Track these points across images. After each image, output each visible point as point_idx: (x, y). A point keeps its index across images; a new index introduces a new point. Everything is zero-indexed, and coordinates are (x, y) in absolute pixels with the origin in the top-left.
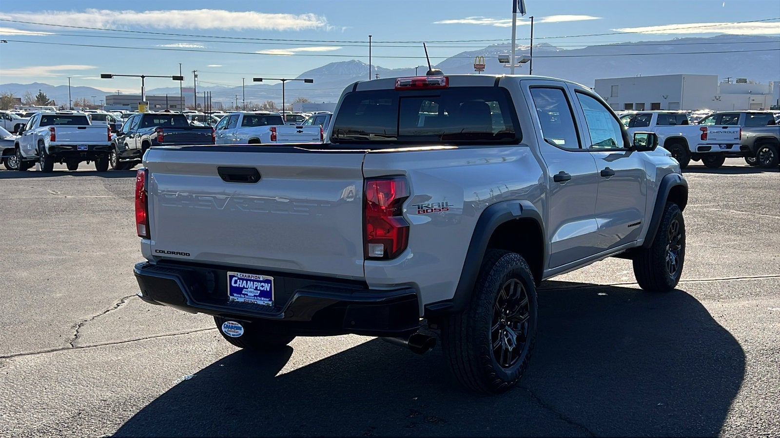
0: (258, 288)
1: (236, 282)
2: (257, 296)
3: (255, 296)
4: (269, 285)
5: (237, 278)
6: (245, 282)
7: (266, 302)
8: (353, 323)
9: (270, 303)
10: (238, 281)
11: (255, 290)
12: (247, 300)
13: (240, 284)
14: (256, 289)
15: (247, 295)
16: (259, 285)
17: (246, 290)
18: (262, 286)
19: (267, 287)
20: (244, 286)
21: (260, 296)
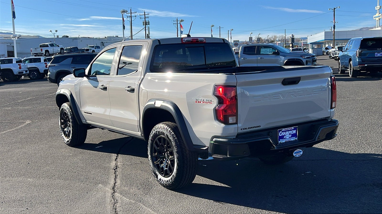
0: (291, 134)
3: (289, 137)
4: (296, 130)
6: (285, 132)
7: (294, 139)
9: (297, 139)
10: (282, 133)
11: (289, 135)
12: (286, 140)
14: (290, 134)
15: (286, 138)
17: (286, 136)
18: (292, 132)
19: (294, 132)
20: (284, 134)
21: (292, 137)
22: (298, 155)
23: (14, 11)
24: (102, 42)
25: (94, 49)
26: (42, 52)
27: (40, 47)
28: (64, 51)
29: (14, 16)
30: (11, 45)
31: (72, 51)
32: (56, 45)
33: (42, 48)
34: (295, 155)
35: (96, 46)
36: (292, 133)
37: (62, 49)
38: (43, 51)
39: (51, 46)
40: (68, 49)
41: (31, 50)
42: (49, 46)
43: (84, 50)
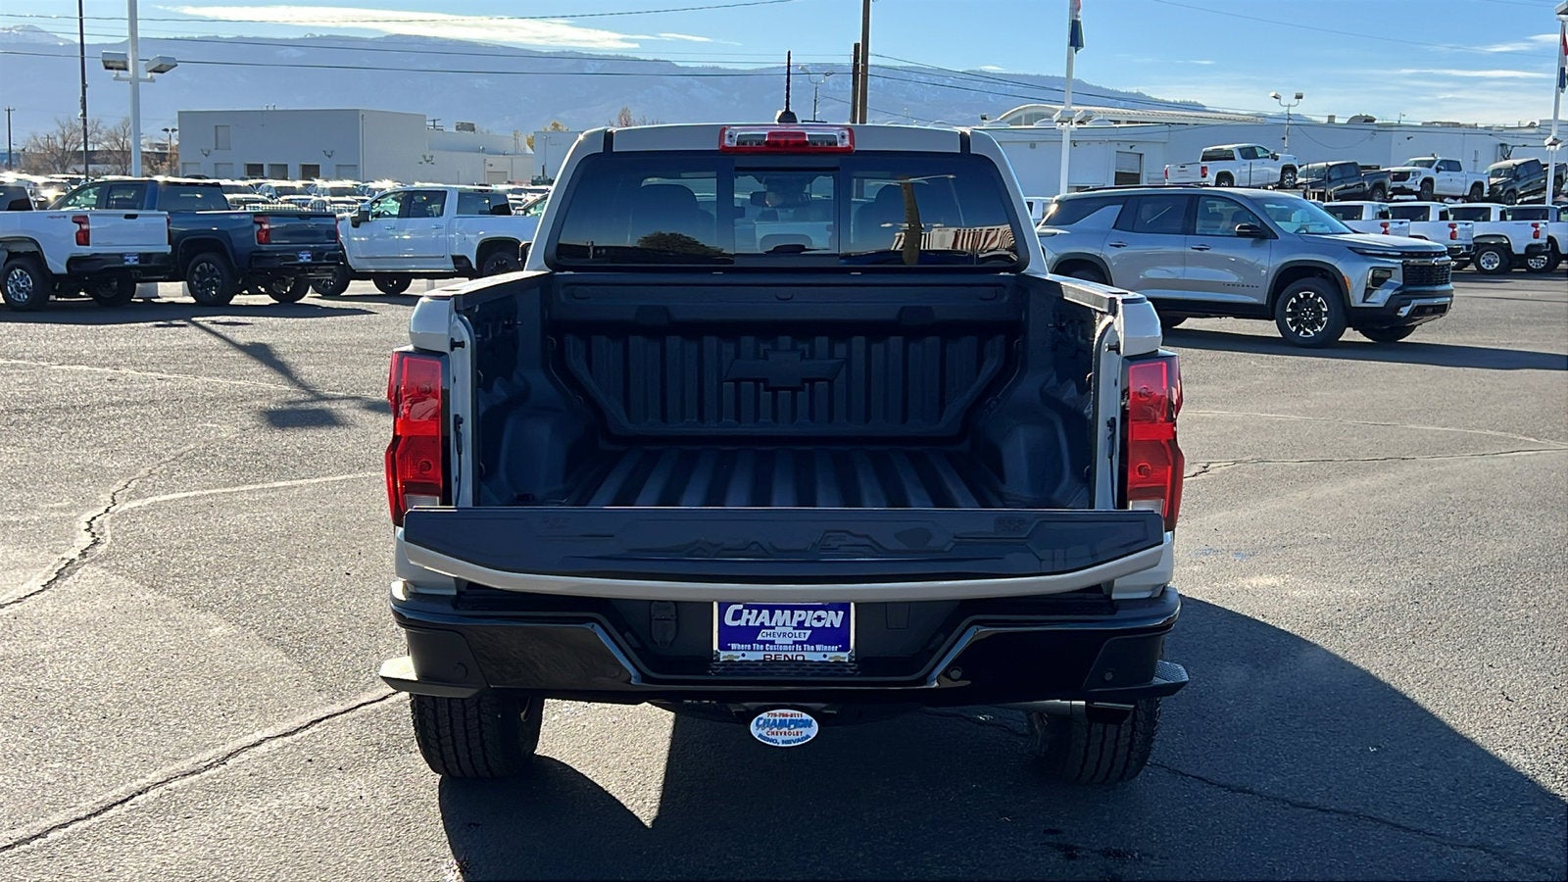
0: (807, 625)
1: (737, 615)
2: (801, 643)
3: (795, 643)
4: (841, 613)
5: (741, 607)
6: (765, 612)
7: (833, 655)
8: (1109, 677)
9: (845, 656)
10: (746, 611)
11: (795, 628)
12: (773, 654)
13: (750, 618)
14: (801, 625)
15: (772, 643)
16: (809, 618)
17: (769, 631)
18: (819, 619)
19: (834, 619)
20: (762, 623)
21: (811, 641)
22: (780, 738)
23: (1079, 19)
24: (1502, 145)
25: (1430, 173)
26: (1205, 179)
27: (1203, 160)
28: (1296, 179)
29: (1075, 40)
30: (1133, 150)
31: (1329, 178)
32: (1268, 152)
33: (1204, 164)
34: (760, 731)
35: (1442, 162)
36: (816, 624)
37: (1288, 169)
38: (1208, 174)
39: (1243, 158)
40: (1313, 169)
41: (1166, 172)
42: (1237, 155)
43: (1385, 177)
